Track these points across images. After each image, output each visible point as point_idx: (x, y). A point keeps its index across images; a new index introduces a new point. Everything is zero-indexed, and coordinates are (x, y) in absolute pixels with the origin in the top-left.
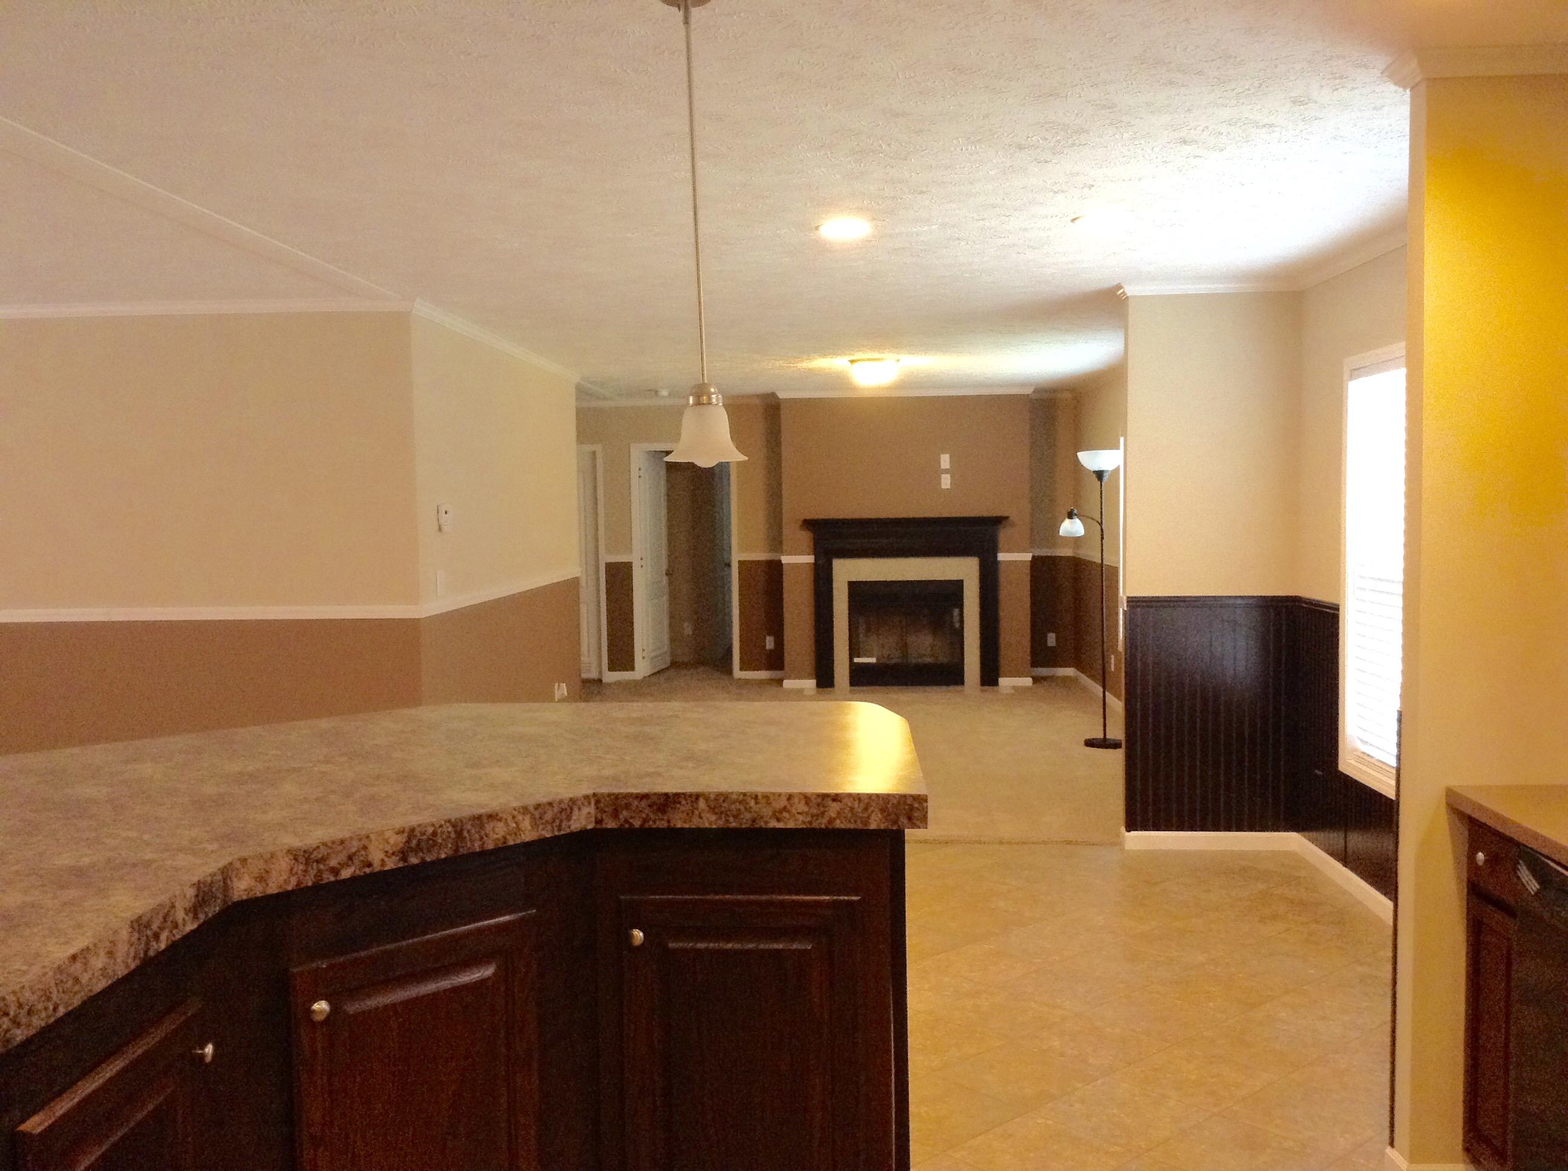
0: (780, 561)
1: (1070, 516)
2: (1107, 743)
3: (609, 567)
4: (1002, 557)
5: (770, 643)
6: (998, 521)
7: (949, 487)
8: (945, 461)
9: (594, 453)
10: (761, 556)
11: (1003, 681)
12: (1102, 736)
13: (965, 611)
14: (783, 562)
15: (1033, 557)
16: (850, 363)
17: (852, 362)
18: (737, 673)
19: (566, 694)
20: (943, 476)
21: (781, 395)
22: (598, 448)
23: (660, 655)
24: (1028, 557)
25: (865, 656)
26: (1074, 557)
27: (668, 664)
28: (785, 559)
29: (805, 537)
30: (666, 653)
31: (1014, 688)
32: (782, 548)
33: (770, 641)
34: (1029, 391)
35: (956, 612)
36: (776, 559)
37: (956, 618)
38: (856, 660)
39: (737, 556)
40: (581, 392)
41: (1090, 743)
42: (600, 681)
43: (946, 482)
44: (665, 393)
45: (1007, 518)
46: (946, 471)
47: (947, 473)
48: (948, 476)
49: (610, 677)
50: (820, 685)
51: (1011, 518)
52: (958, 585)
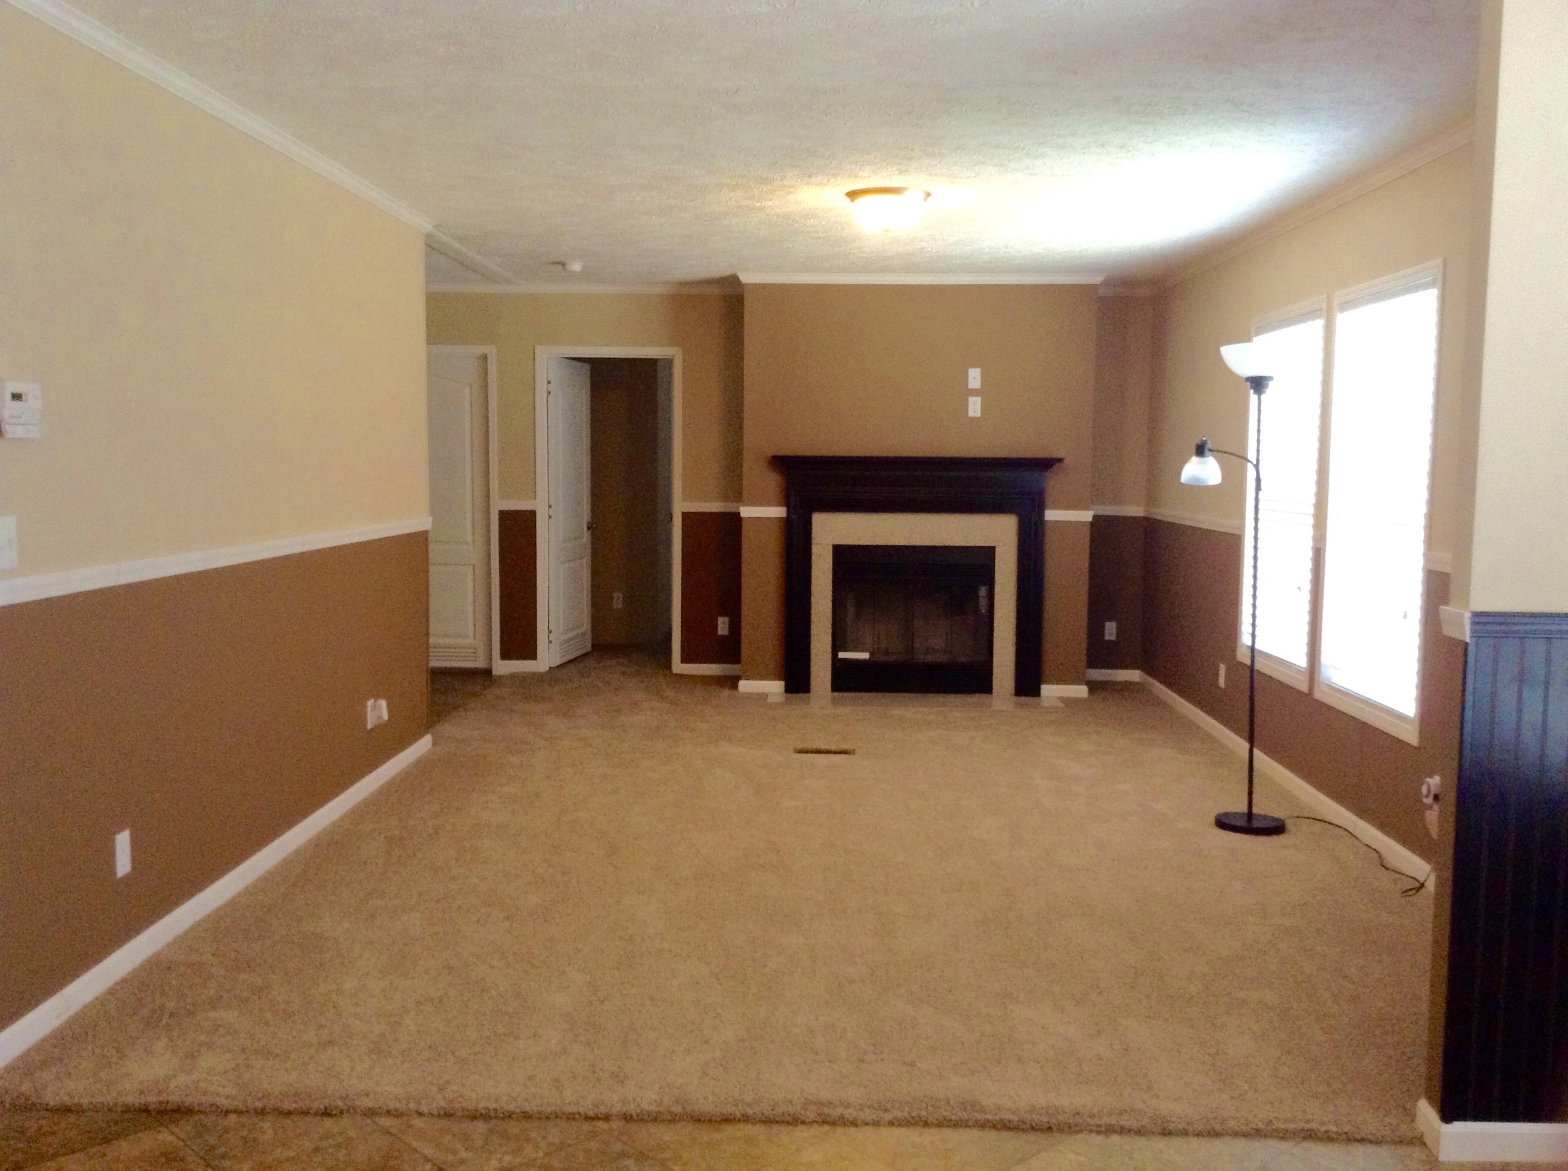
0: (737, 515)
1: (1200, 450)
2: (1256, 824)
3: (504, 515)
4: (1051, 515)
5: (723, 626)
6: (1046, 464)
7: (978, 414)
8: (974, 377)
9: (484, 358)
10: (715, 506)
11: (1049, 691)
12: (1243, 808)
13: (997, 589)
14: (742, 515)
15: (1095, 517)
16: (848, 199)
17: (852, 195)
18: (678, 666)
19: (385, 716)
20: (971, 399)
21: (745, 278)
22: (491, 350)
23: (576, 637)
24: (1087, 516)
25: (855, 650)
26: (1146, 519)
27: (589, 648)
28: (747, 512)
29: (772, 481)
30: (583, 634)
31: (1063, 699)
32: (741, 498)
33: (724, 623)
34: (1098, 279)
35: (983, 591)
36: (733, 510)
37: (983, 602)
38: (842, 655)
39: (680, 505)
40: (432, 246)
41: (1223, 823)
42: (488, 672)
43: (975, 407)
44: (576, 267)
45: (1060, 460)
46: (974, 392)
47: (977, 396)
48: (978, 400)
49: (503, 668)
50: (789, 690)
51: (1067, 461)
52: (989, 552)
